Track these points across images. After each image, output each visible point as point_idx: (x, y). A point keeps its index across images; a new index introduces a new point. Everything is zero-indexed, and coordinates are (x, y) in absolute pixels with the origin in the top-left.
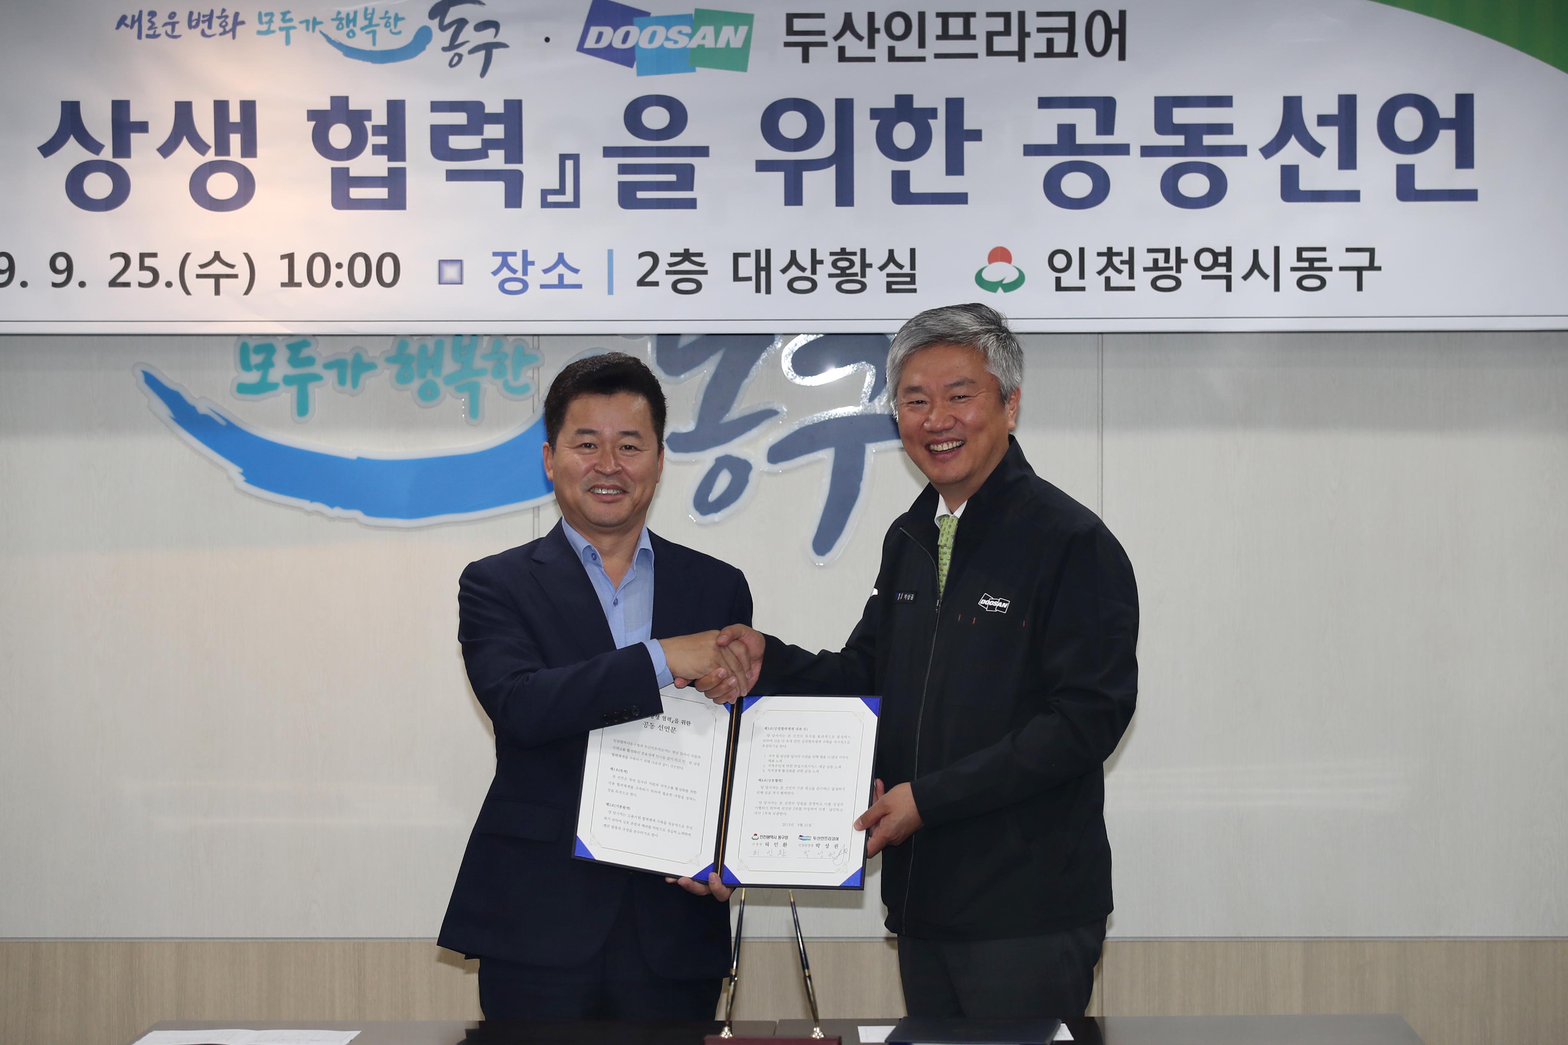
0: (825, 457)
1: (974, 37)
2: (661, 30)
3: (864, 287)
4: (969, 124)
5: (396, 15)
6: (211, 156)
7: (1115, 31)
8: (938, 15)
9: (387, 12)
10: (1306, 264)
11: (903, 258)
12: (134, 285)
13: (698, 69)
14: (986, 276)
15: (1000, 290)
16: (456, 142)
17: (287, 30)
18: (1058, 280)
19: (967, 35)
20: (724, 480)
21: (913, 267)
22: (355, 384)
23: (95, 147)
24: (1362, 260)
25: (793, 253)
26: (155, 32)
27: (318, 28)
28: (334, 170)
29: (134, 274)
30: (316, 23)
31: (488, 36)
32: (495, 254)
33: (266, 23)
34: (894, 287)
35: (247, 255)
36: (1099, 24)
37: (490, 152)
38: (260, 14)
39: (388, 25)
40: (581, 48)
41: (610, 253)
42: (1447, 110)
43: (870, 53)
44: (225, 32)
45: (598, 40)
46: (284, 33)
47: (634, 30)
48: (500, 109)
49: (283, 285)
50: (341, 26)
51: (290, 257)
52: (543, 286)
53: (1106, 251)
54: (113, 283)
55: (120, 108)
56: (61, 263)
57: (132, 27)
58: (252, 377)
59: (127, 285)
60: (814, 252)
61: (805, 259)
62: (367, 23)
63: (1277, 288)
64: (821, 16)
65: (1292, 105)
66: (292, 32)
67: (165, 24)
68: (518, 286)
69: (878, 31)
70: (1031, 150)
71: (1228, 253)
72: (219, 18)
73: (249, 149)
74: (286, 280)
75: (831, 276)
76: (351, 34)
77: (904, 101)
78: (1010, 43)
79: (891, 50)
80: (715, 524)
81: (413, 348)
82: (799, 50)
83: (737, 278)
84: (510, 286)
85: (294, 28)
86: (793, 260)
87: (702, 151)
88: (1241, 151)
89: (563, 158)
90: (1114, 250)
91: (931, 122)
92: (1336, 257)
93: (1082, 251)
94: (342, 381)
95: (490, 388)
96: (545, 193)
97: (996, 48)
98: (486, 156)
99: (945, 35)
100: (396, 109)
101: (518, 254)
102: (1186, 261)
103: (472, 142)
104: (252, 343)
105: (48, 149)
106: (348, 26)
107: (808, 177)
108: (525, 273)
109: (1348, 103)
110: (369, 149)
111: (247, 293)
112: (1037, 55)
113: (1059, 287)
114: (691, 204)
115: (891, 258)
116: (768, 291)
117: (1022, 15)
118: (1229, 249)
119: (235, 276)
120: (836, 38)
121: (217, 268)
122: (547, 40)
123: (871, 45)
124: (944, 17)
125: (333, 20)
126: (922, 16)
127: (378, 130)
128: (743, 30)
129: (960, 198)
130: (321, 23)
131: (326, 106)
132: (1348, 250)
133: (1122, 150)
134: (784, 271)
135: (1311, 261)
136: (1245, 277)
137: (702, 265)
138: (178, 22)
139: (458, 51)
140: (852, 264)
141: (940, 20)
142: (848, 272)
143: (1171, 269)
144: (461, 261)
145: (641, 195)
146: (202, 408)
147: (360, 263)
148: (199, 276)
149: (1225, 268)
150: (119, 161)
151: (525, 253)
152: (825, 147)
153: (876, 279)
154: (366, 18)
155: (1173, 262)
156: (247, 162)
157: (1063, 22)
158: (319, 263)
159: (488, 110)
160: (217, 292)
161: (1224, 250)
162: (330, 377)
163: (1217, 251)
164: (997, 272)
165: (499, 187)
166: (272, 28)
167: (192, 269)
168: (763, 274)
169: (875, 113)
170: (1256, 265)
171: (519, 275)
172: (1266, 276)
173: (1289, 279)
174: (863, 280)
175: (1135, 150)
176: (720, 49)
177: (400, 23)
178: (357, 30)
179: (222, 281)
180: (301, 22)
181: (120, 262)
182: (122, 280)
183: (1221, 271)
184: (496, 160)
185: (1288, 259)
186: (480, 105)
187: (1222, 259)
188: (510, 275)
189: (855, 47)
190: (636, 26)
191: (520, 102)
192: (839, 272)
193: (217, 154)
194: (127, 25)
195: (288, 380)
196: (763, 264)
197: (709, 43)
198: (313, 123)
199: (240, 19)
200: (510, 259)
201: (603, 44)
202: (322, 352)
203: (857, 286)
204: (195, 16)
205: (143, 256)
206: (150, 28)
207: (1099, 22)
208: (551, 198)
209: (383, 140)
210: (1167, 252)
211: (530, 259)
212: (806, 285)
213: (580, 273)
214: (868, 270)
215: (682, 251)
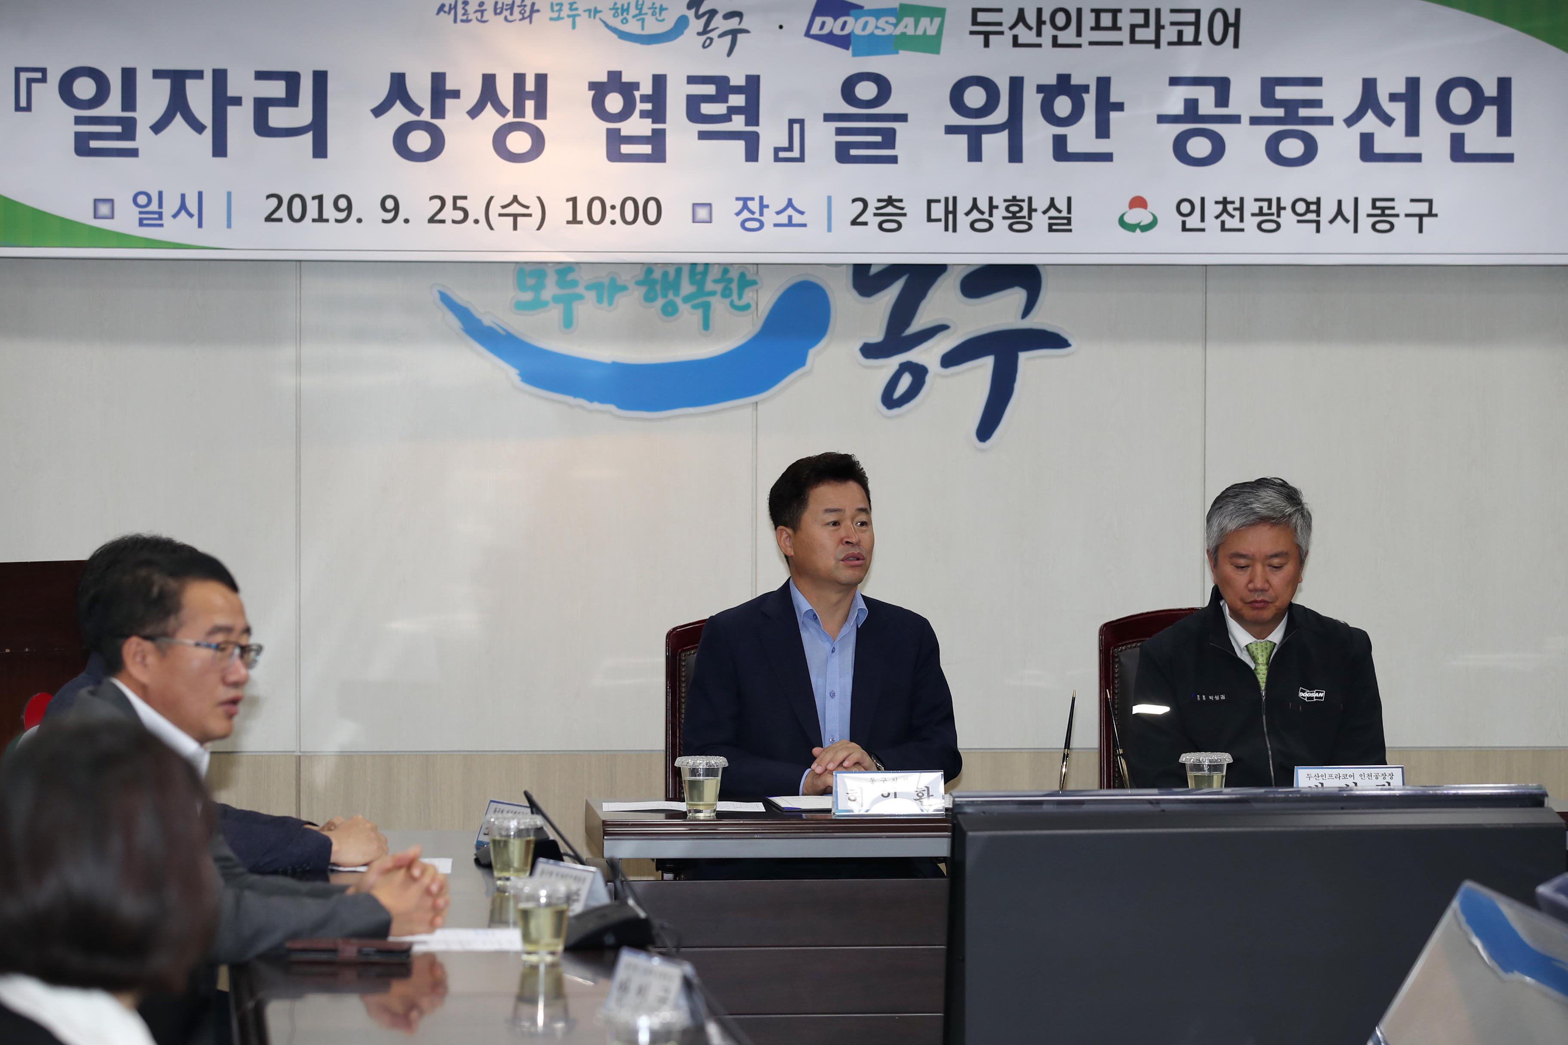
0: (987, 363)
1: (1120, 29)
2: (872, 20)
3: (1030, 227)
4: (1114, 98)
5: (661, 6)
6: (510, 118)
7: (1232, 25)
8: (1093, 10)
9: (654, 4)
10: (1379, 212)
11: (1062, 204)
12: (449, 222)
13: (901, 52)
14: (1127, 219)
15: (1138, 230)
16: (707, 109)
17: (574, 17)
18: (1184, 223)
19: (1115, 27)
20: (906, 381)
21: (1069, 212)
22: (610, 303)
23: (417, 110)
24: (1423, 208)
25: (975, 200)
26: (468, 17)
27: (598, 15)
28: (609, 131)
29: (448, 213)
30: (596, 11)
31: (733, 23)
32: (738, 199)
33: (557, 11)
34: (1054, 227)
35: (539, 198)
36: (1219, 19)
37: (734, 117)
38: (552, 4)
39: (654, 14)
40: (808, 34)
41: (829, 199)
42: (1490, 90)
43: (1037, 40)
44: (523, 19)
45: (822, 28)
46: (571, 19)
47: (850, 20)
48: (742, 82)
49: (568, 222)
50: (616, 15)
51: (574, 200)
52: (776, 225)
53: (1221, 199)
54: (432, 220)
55: (438, 79)
56: (390, 204)
57: (449, 13)
58: (528, 296)
59: (443, 221)
60: (991, 199)
61: (984, 205)
62: (637, 12)
63: (1356, 231)
64: (1000, 10)
65: (1369, 85)
66: (577, 19)
67: (476, 11)
68: (756, 225)
69: (1044, 23)
70: (1162, 119)
71: (1318, 202)
72: (519, 6)
73: (541, 112)
74: (571, 219)
75: (1004, 218)
76: (624, 21)
77: (1063, 79)
78: (1148, 33)
79: (1055, 38)
80: (899, 416)
81: (657, 275)
82: (981, 38)
83: (930, 219)
84: (749, 225)
85: (579, 15)
86: (975, 206)
87: (903, 118)
88: (1329, 121)
89: (792, 122)
90: (1228, 200)
91: (1085, 96)
92: (1402, 206)
93: (1203, 199)
94: (600, 300)
95: (719, 305)
96: (777, 150)
97: (1137, 38)
98: (730, 120)
99: (1097, 27)
100: (659, 81)
101: (755, 199)
102: (1284, 208)
103: (719, 109)
104: (528, 269)
105: (378, 111)
106: (622, 14)
107: (986, 139)
108: (761, 214)
109: (1413, 84)
110: (637, 113)
111: (539, 229)
112: (1170, 44)
113: (1184, 229)
114: (893, 160)
115: (1052, 204)
116: (955, 230)
117: (1158, 11)
118: (1319, 199)
119: (530, 215)
120: (1011, 28)
121: (515, 209)
122: (781, 27)
123: (1039, 34)
124: (1097, 12)
125: (610, 9)
126: (1079, 11)
127: (645, 99)
128: (937, 21)
129: (1107, 157)
130: (600, 11)
131: (604, 78)
132: (1412, 201)
133: (1235, 119)
134: (967, 214)
135: (1383, 209)
136: (1331, 222)
137: (902, 209)
138: (485, 10)
139: (710, 35)
140: (1021, 209)
141: (1093, 15)
142: (1018, 215)
143: (1272, 214)
144: (710, 205)
145: (853, 152)
146: (487, 321)
147: (630, 205)
148: (500, 215)
149: (1315, 214)
150: (437, 122)
151: (761, 198)
152: (1000, 115)
153: (1040, 221)
154: (637, 8)
155: (1274, 209)
156: (539, 123)
157: (1191, 17)
158: (597, 205)
159: (732, 83)
160: (515, 228)
161: (1315, 200)
162: (591, 296)
163: (1310, 200)
164: (1136, 216)
165: (740, 145)
166: (561, 16)
167: (495, 209)
168: (951, 216)
169: (1040, 89)
170: (1339, 212)
171: (757, 216)
172: (1347, 221)
173: (1365, 223)
174: (1029, 221)
175: (1245, 120)
176: (918, 36)
177: (664, 13)
178: (629, 17)
179: (519, 219)
180: (585, 11)
181: (437, 203)
182: (438, 218)
183: (1312, 216)
184: (738, 123)
185: (1365, 207)
186: (726, 79)
187: (1313, 207)
188: (750, 216)
189: (1026, 35)
190: (852, 16)
191: (758, 77)
192: (1010, 215)
193: (514, 117)
194: (445, 12)
195: (556, 299)
196: (951, 208)
197: (910, 31)
198: (593, 92)
199: (536, 8)
200: (750, 203)
201: (825, 31)
202: (585, 277)
203: (1025, 227)
204: (500, 5)
205: (455, 199)
206: (464, 15)
207: (1219, 17)
208: (782, 155)
209: (648, 106)
210: (1269, 201)
211: (765, 203)
212: (985, 225)
213: (805, 215)
214: (1034, 214)
215: (886, 198)
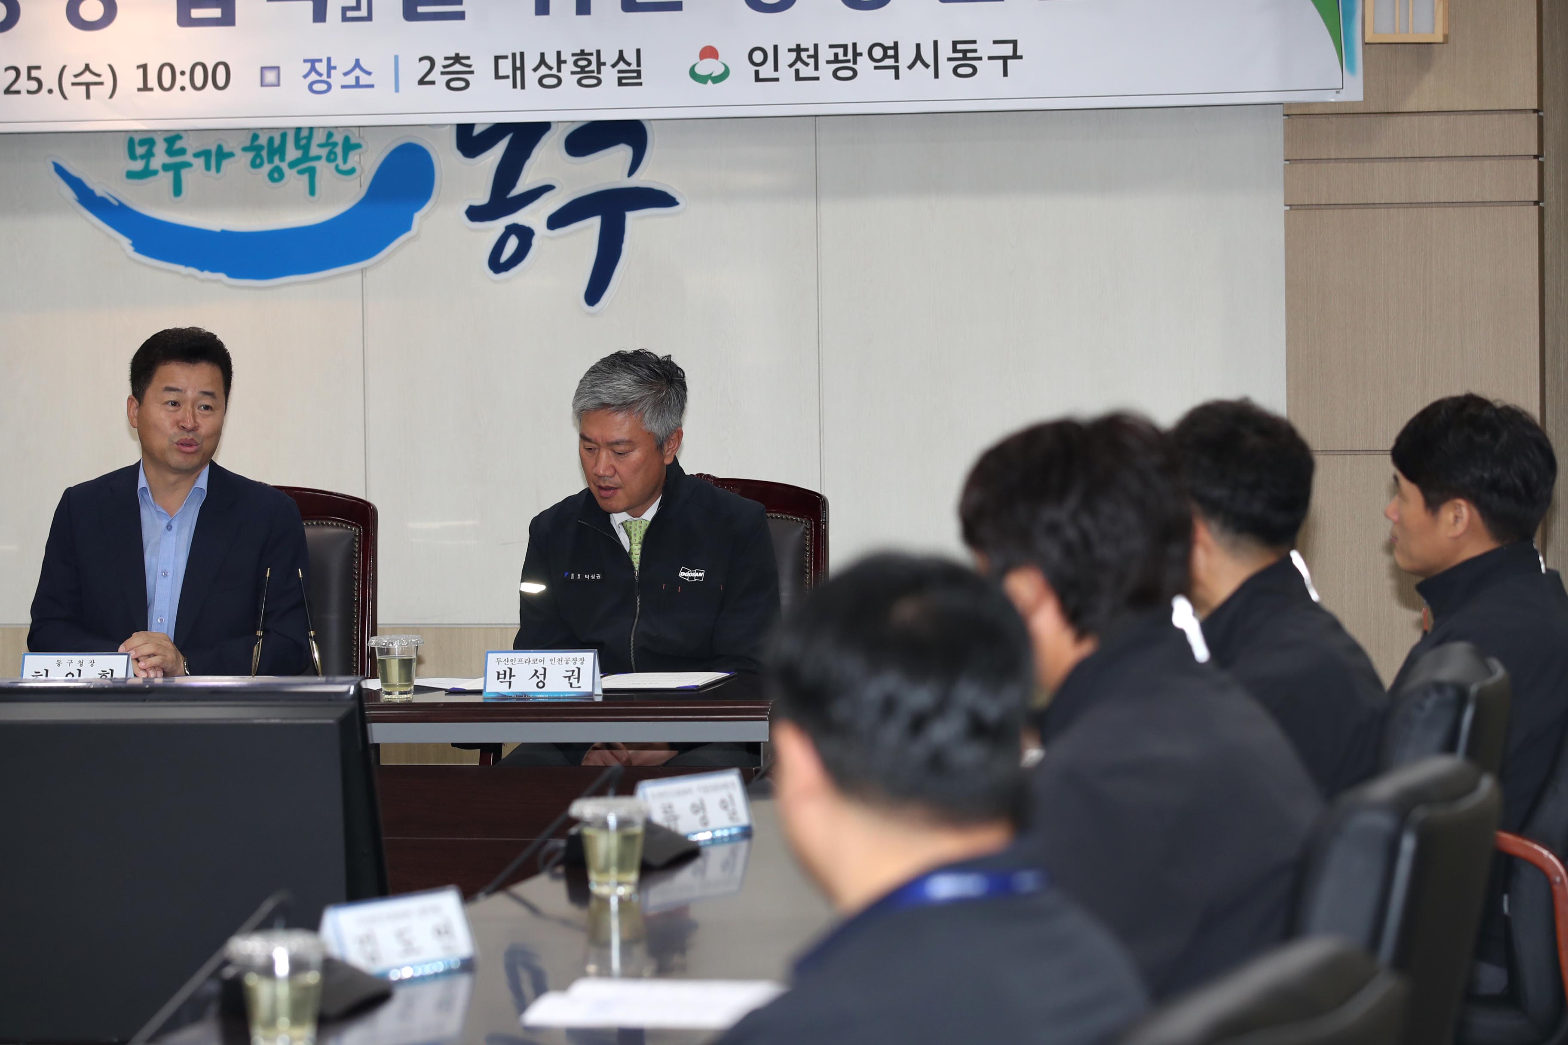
0: (594, 224)
3: (599, 81)
10: (960, 55)
11: (631, 57)
12: (24, 92)
14: (699, 71)
15: (710, 82)
18: (757, 72)
20: (512, 244)
21: (639, 64)
22: (218, 170)
24: (1007, 50)
25: (542, 55)
29: (24, 84)
32: (305, 61)
34: (624, 81)
35: (110, 66)
49: (139, 90)
51: (144, 67)
52: (343, 87)
53: (795, 47)
54: (8, 91)
58: (138, 166)
59: (18, 92)
60: (559, 53)
61: (552, 60)
63: (936, 76)
68: (323, 87)
71: (896, 47)
74: (141, 86)
75: (573, 73)
80: (506, 280)
81: (263, 140)
83: (497, 77)
84: (317, 87)
86: (543, 61)
90: (802, 47)
92: (985, 49)
93: (776, 48)
94: (208, 167)
95: (324, 170)
96: (345, 9)
101: (323, 60)
102: (861, 54)
104: (137, 138)
108: (329, 76)
111: (111, 97)
113: (758, 79)
114: (461, 16)
115: (621, 57)
116: (523, 87)
118: (896, 43)
119: (101, 84)
121: (87, 77)
129: (676, 6)
132: (995, 42)
134: (535, 70)
135: (965, 52)
136: (911, 67)
137: (470, 66)
140: (590, 63)
142: (587, 69)
143: (848, 61)
144: (278, 68)
145: (421, 9)
146: (99, 191)
147: (199, 71)
148: (73, 84)
149: (893, 60)
151: (329, 59)
153: (609, 75)
155: (850, 56)
158: (167, 71)
160: (88, 96)
161: (892, 45)
162: (200, 162)
163: (886, 45)
164: (707, 67)
165: (308, 6)
167: (68, 79)
168: (518, 73)
170: (918, 57)
171: (324, 78)
172: (927, 66)
173: (946, 68)
174: (599, 76)
179: (92, 88)
181: (13, 73)
182: (14, 88)
183: (890, 62)
185: (946, 51)
187: (891, 52)
188: (318, 78)
192: (579, 70)
195: (166, 167)
196: (518, 64)
200: (317, 65)
202: (192, 144)
203: (594, 81)
205: (30, 69)
208: (350, 14)
210: (845, 47)
211: (333, 64)
212: (553, 81)
213: (372, 75)
214: (602, 68)
215: (453, 55)
